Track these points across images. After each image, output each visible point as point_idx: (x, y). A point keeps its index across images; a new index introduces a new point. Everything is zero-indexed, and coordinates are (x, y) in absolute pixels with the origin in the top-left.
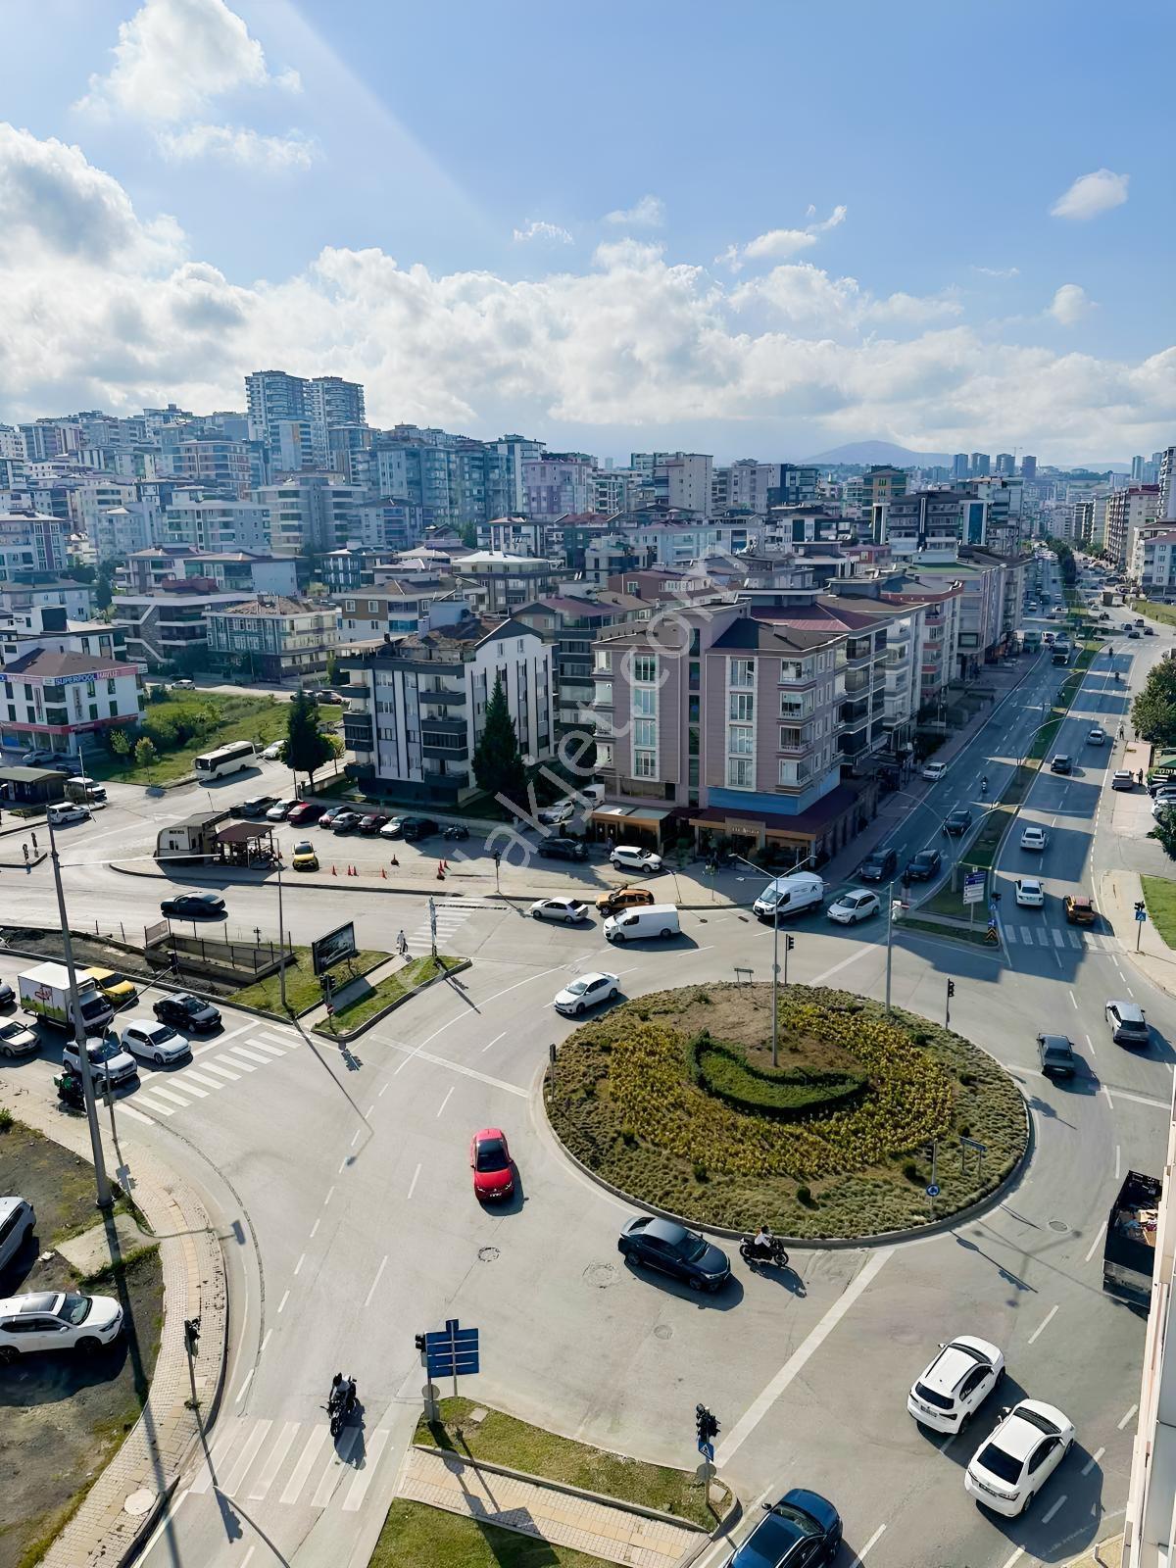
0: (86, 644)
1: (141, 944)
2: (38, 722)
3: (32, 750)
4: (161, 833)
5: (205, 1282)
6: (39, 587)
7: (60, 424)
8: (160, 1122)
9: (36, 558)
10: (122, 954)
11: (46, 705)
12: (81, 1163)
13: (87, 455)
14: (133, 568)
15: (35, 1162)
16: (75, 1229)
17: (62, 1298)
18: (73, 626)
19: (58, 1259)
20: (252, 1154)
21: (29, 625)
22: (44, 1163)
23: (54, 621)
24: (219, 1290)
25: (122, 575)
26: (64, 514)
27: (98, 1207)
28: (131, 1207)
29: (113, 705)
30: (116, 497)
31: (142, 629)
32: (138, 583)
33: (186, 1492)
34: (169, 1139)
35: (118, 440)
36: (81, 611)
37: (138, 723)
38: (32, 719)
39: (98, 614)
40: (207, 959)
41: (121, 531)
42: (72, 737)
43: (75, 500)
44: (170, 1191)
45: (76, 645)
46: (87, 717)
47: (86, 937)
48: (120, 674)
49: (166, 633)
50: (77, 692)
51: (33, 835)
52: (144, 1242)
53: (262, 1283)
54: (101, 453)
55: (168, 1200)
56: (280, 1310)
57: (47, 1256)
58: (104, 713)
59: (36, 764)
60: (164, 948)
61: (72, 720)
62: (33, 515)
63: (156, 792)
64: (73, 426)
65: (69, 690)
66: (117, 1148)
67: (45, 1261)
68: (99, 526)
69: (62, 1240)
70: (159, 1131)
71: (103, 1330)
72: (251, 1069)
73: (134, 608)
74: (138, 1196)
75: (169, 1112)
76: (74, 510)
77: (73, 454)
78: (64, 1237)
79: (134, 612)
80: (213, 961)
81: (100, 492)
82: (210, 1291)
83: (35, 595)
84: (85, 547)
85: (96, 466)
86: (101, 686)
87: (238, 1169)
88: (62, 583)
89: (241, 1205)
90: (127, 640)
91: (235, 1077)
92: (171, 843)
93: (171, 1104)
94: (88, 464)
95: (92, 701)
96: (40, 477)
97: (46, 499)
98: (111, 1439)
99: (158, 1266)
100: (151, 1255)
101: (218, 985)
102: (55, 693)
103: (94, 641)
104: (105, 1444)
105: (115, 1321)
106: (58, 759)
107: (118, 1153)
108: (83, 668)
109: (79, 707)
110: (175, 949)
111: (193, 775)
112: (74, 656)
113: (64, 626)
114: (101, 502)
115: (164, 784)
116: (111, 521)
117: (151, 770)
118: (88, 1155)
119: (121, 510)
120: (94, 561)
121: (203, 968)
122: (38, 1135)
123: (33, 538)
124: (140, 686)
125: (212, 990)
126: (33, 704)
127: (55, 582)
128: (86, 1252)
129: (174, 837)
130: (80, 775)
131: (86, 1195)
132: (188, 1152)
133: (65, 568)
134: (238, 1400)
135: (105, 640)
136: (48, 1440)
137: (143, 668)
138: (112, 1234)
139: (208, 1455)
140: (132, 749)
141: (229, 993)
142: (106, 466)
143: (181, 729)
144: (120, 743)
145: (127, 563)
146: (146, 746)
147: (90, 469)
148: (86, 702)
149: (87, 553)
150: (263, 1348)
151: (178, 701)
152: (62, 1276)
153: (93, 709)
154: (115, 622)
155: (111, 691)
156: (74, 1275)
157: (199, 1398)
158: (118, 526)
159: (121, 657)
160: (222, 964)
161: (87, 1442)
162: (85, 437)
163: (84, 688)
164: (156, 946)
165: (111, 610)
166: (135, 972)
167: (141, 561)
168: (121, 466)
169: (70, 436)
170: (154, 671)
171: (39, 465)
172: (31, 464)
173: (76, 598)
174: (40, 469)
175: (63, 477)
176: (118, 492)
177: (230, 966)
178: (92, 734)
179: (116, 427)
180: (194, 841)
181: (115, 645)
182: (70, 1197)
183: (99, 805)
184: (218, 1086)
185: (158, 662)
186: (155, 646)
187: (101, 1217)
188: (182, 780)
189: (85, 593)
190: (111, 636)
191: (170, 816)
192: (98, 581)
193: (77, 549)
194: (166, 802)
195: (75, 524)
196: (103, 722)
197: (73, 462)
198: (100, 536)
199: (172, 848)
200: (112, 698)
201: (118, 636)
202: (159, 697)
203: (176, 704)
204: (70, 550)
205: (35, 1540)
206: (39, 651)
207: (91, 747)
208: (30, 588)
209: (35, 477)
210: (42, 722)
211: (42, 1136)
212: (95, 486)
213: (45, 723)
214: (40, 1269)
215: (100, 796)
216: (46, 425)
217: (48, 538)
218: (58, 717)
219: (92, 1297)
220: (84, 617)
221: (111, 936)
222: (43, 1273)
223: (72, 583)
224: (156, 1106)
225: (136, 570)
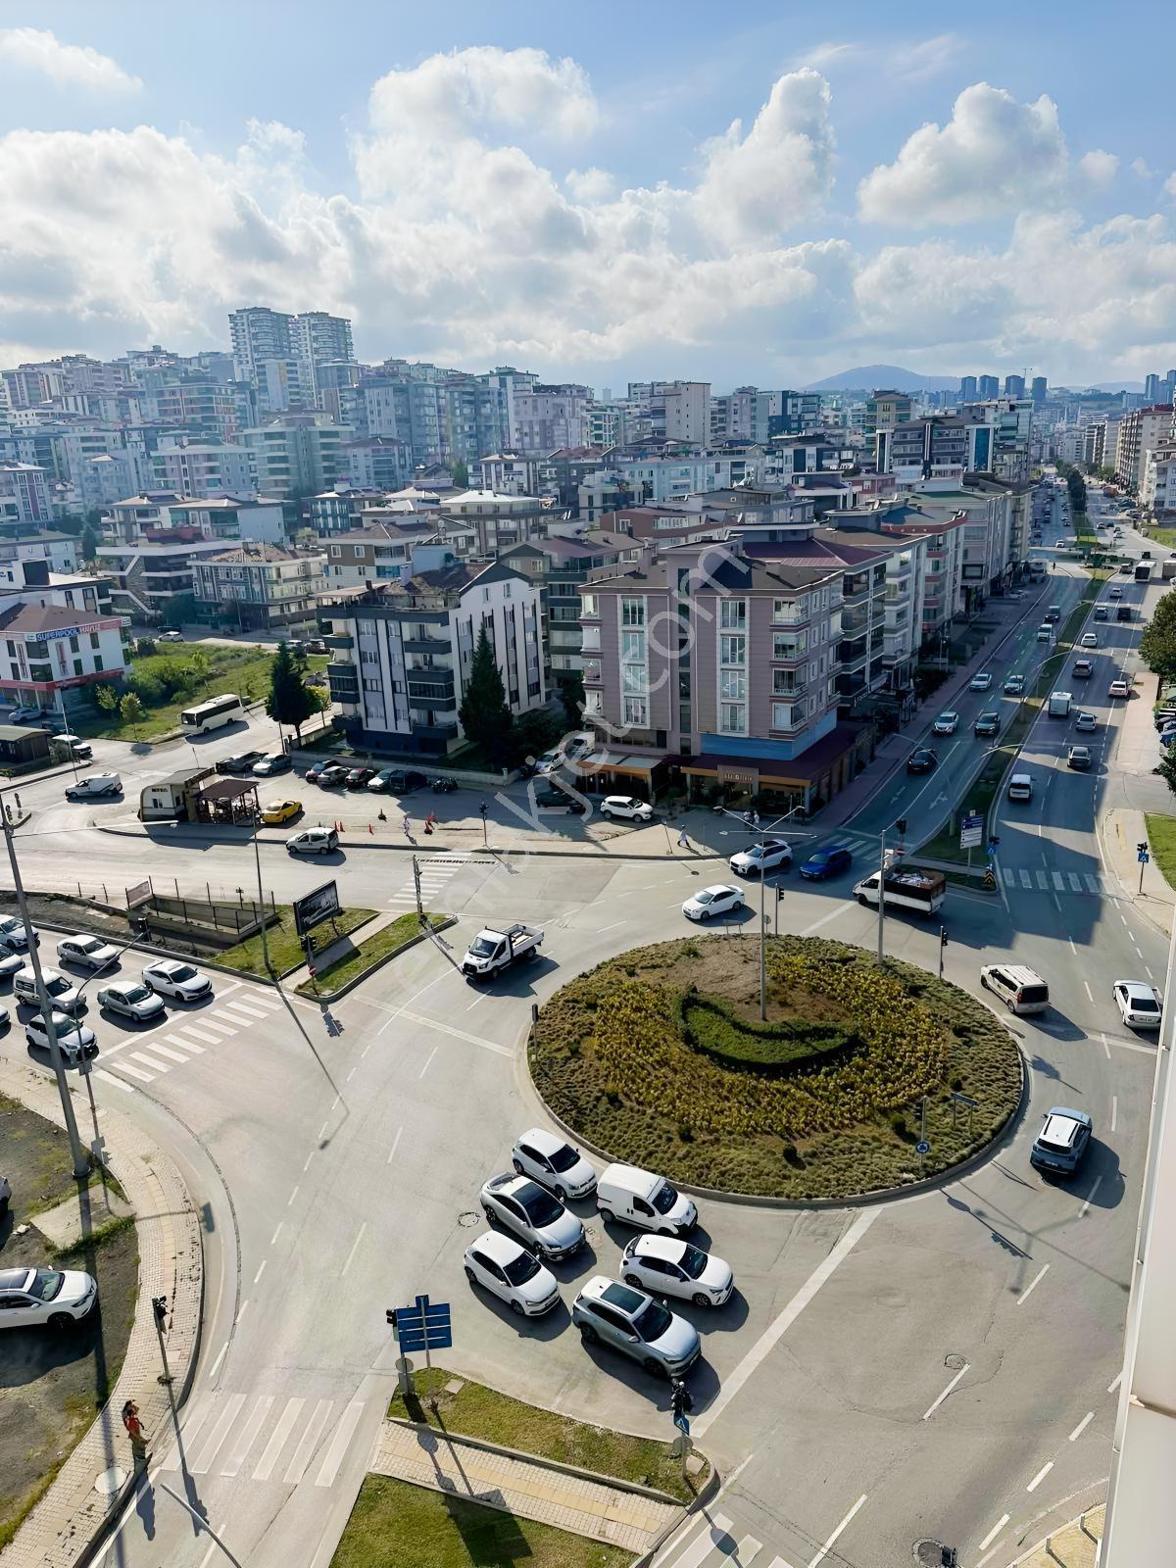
0: (69, 597)
1: (123, 906)
2: (22, 679)
3: (19, 707)
4: (143, 792)
5: (181, 1253)
6: (22, 540)
7: (42, 370)
8: (139, 1088)
9: (21, 509)
10: (105, 916)
11: (29, 662)
12: (57, 1133)
13: (71, 400)
14: (119, 517)
15: (13, 1132)
16: (51, 1201)
17: (33, 1273)
18: (54, 579)
19: (33, 1232)
20: (232, 1121)
21: (11, 579)
22: (21, 1134)
23: (37, 574)
24: (194, 1261)
25: (107, 525)
26: (50, 463)
27: (75, 1178)
28: (106, 1177)
29: (98, 660)
30: (101, 444)
31: (128, 581)
32: (124, 533)
33: (157, 1470)
34: (150, 1107)
35: (102, 384)
36: (67, 563)
37: (124, 678)
38: (16, 676)
39: (83, 566)
40: (189, 920)
41: (106, 479)
42: (57, 693)
43: (58, 448)
44: (147, 1159)
45: (58, 599)
46: (72, 673)
47: (69, 900)
48: (102, 628)
49: (152, 584)
50: (60, 647)
51: (17, 796)
52: (120, 1210)
53: (239, 1253)
54: (85, 398)
55: (145, 1169)
56: (256, 1281)
57: (22, 1229)
58: (89, 668)
59: (22, 722)
61: (57, 676)
62: (15, 465)
63: (142, 749)
64: (56, 370)
65: (52, 646)
66: (95, 1117)
67: (20, 1234)
68: (84, 475)
69: (38, 1212)
70: (139, 1098)
71: (75, 1306)
72: (232, 1032)
73: (119, 558)
74: (115, 1167)
75: (148, 1078)
76: (60, 459)
77: (57, 400)
78: (38, 1209)
79: (121, 562)
80: (196, 922)
81: (83, 439)
82: (186, 1262)
83: (19, 548)
84: (70, 496)
85: (81, 412)
86: (84, 640)
87: (216, 1137)
88: (46, 534)
89: (219, 1172)
90: (111, 592)
91: (216, 1041)
92: (155, 800)
93: (151, 1070)
94: (72, 410)
95: (77, 656)
96: (25, 424)
97: (30, 448)
98: (83, 1416)
99: (134, 1237)
100: (126, 1227)
101: (199, 947)
102: (37, 649)
103: (77, 594)
104: (77, 1422)
105: (86, 1298)
106: (44, 716)
107: (95, 1122)
108: (66, 624)
109: (63, 662)
110: (157, 910)
111: (179, 731)
112: (56, 612)
113: (46, 580)
114: (85, 450)
115: (149, 740)
116: (96, 469)
117: (137, 726)
118: (60, 1120)
119: (106, 458)
120: (81, 510)
121: (186, 929)
122: (16, 1105)
123: (17, 489)
124: (125, 638)
125: (195, 952)
126: (16, 660)
127: (38, 534)
128: (60, 1225)
129: (157, 795)
130: (65, 733)
131: (63, 1165)
132: (167, 1119)
133: (51, 518)
134: (212, 1374)
135: (90, 595)
136: (21, 1418)
137: (126, 621)
138: (86, 1206)
139: (178, 1434)
140: (118, 705)
141: (212, 955)
142: (91, 412)
143: (168, 683)
144: (106, 699)
145: (112, 511)
146: (131, 702)
147: (74, 415)
148: (70, 657)
149: (74, 502)
150: (238, 1320)
151: (166, 654)
152: (37, 1249)
153: (78, 664)
154: (100, 574)
155: (95, 645)
156: (49, 1248)
157: (172, 1373)
158: (103, 473)
159: (106, 610)
160: (205, 925)
161: (57, 1420)
162: (69, 382)
163: (66, 643)
164: (138, 908)
165: (97, 561)
166: (118, 934)
167: (126, 510)
168: (106, 412)
169: (54, 382)
170: (139, 621)
171: (23, 413)
172: (14, 412)
173: (63, 549)
174: (24, 417)
175: (46, 424)
176: (103, 439)
177: (212, 927)
178: (78, 689)
179: (100, 371)
180: (178, 799)
181: (100, 598)
182: (48, 1167)
183: (84, 762)
184: (199, 1050)
185: (145, 613)
186: (142, 598)
187: (77, 1187)
188: (169, 735)
189: (70, 544)
190: (95, 588)
191: (156, 773)
192: (84, 530)
193: (63, 499)
194: (152, 758)
195: (61, 473)
196: (88, 678)
197: (57, 409)
198: (86, 485)
199: (156, 806)
200: (97, 652)
201: (102, 588)
202: (147, 650)
203: (163, 657)
204: (55, 500)
205: (5, 1522)
206: (19, 607)
207: (79, 704)
208: (14, 541)
209: (19, 425)
210: (27, 679)
211: (20, 1105)
212: (79, 433)
213: (30, 680)
214: (14, 1243)
215: (86, 754)
216: (29, 370)
217: (32, 488)
218: (43, 674)
219: (66, 1272)
220: (69, 569)
221: (94, 898)
222: (18, 1247)
223: (58, 535)
224: (135, 1073)
225: (122, 519)
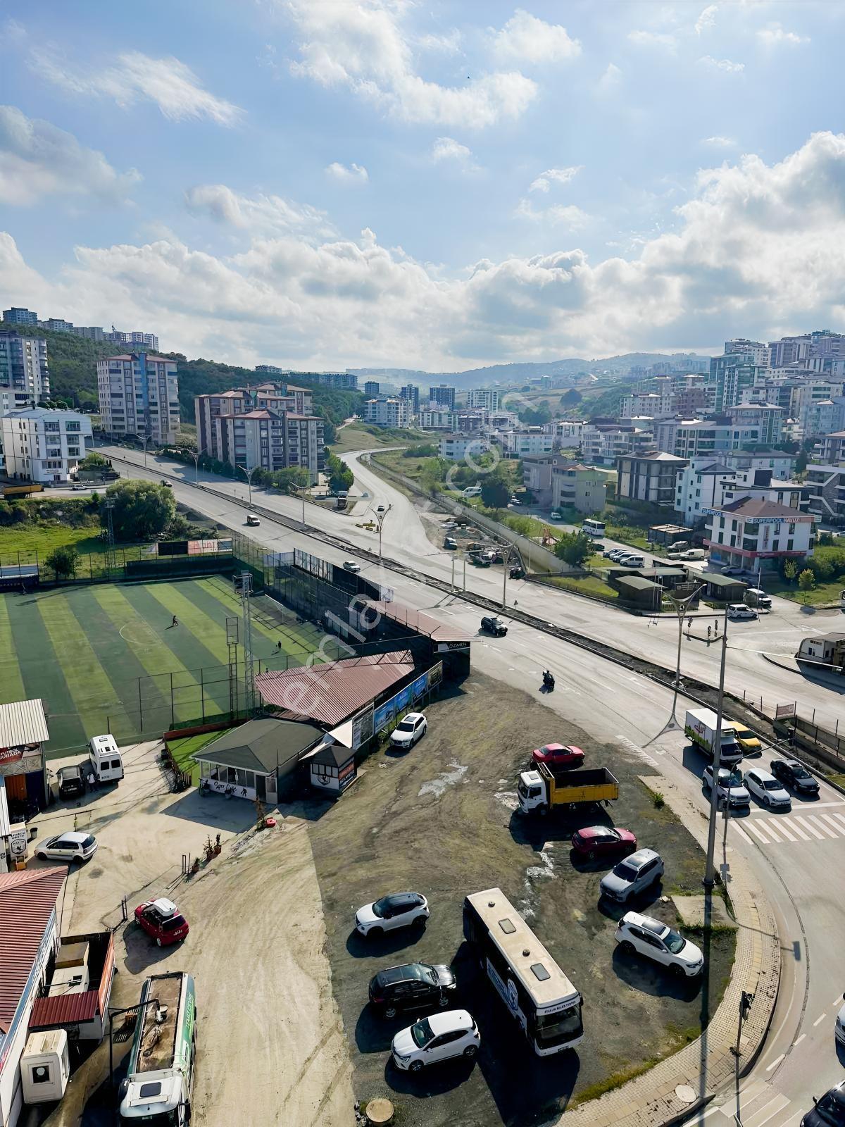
0: (781, 497)
1: (772, 716)
2: (736, 547)
3: (729, 565)
4: (804, 640)
5: (764, 973)
6: (757, 455)
7: (797, 341)
8: (757, 844)
9: (760, 435)
10: (757, 719)
11: (744, 536)
12: (700, 849)
13: (812, 362)
14: (828, 444)
15: (671, 835)
16: (686, 890)
17: (668, 930)
18: (774, 483)
19: (671, 904)
20: (820, 899)
21: (745, 480)
22: (677, 839)
23: (763, 479)
24: (772, 983)
25: (818, 449)
26: (787, 404)
27: (703, 884)
28: (725, 894)
29: (790, 543)
30: (827, 393)
31: (824, 490)
32: (829, 456)
33: (716, 1109)
34: (761, 859)
35: (837, 351)
36: (783, 473)
37: (806, 558)
38: (733, 543)
39: (794, 477)
40: (818, 742)
41: (824, 417)
42: (757, 560)
43: (796, 394)
44: (753, 896)
45: (773, 497)
46: (770, 548)
47: (736, 699)
48: (800, 521)
49: (842, 494)
50: (767, 529)
51: (716, 622)
52: (727, 922)
53: (806, 997)
54: (823, 360)
55: (751, 902)
56: (816, 1024)
57: (665, 898)
58: (783, 547)
59: (729, 574)
60: (788, 724)
61: (760, 548)
62: (765, 405)
63: (808, 610)
64: (806, 341)
65: (762, 528)
66: (724, 850)
67: (663, 901)
68: (810, 414)
69: (676, 893)
70: (756, 852)
71: (688, 966)
72: (834, 836)
73: (821, 474)
74: (731, 889)
75: (766, 841)
76: (794, 402)
77: (802, 361)
78: (678, 893)
79: (821, 476)
80: (822, 745)
81: (815, 389)
82: (766, 982)
83: (754, 460)
84: (796, 428)
85: (817, 370)
86: (785, 528)
87: (808, 903)
88: (774, 452)
89: (803, 932)
90: (811, 497)
91: (820, 837)
92: (810, 649)
93: (768, 837)
94: (811, 368)
95: (776, 537)
96: (776, 378)
97: (776, 393)
98: (678, 1040)
99: (734, 944)
100: (730, 933)
101: (821, 764)
102: (752, 529)
103: (787, 495)
104: (672, 1041)
105: (697, 964)
106: (744, 573)
107: (725, 854)
108: (775, 513)
109: (766, 540)
110: (796, 726)
111: (838, 603)
112: (770, 504)
113: (768, 483)
114: (814, 396)
115: (815, 606)
116: (818, 410)
117: (808, 593)
118: (704, 845)
119: (829, 402)
120: (801, 438)
121: (813, 748)
122: (677, 819)
123: (761, 421)
124: (814, 531)
125: (817, 767)
126: (735, 534)
127: (769, 452)
128: (690, 908)
129: (813, 646)
130: (756, 588)
131: (697, 871)
132: (772, 874)
133: (778, 442)
134: (769, 1069)
135: (795, 496)
136: (638, 1016)
137: (818, 518)
138: (708, 905)
139: (738, 1093)
140: (797, 576)
141: (829, 773)
142: (824, 370)
143: (836, 567)
144: (790, 571)
145: (824, 441)
146: (808, 576)
147: (812, 372)
148: (772, 537)
149: (796, 432)
150: (796, 1044)
151: (839, 546)
152: (671, 916)
153: (776, 543)
154: (805, 483)
155: (791, 532)
156: (679, 920)
157: (741, 1050)
158: (823, 413)
159: (804, 509)
160: (829, 750)
161: (662, 1032)
162: (813, 349)
163: (772, 527)
164: (782, 721)
165: (804, 474)
166: (764, 734)
167: (834, 440)
168: (836, 369)
169: (803, 349)
170: (827, 521)
171: (776, 370)
172: (771, 369)
173: (783, 463)
174: (776, 373)
175: (791, 378)
176: (829, 389)
177: (835, 753)
178: (771, 560)
179: (838, 341)
180: (827, 652)
181: (802, 500)
182: (688, 868)
183: (765, 611)
184: (806, 838)
185: (831, 515)
186: (831, 503)
187: (704, 890)
188: (829, 605)
189: (789, 460)
190: (800, 493)
191: (814, 630)
192: (799, 453)
193: (790, 429)
194: (813, 619)
195: (793, 411)
196: (781, 553)
197: (801, 368)
198: (809, 421)
199: (810, 653)
200: (791, 537)
201: (805, 493)
202: (826, 541)
203: (838, 548)
204: (785, 430)
205: (619, 1073)
206: (747, 498)
207: (769, 570)
208: (751, 455)
209: (772, 379)
210: (739, 547)
211: (679, 820)
212: (813, 384)
213: (741, 548)
214: (659, 905)
215: (767, 605)
216: (788, 342)
217: (771, 420)
218: (750, 545)
219: (687, 941)
220: (783, 477)
221: (753, 704)
222: (660, 909)
223: (781, 453)
224: (757, 833)
225: (830, 446)
